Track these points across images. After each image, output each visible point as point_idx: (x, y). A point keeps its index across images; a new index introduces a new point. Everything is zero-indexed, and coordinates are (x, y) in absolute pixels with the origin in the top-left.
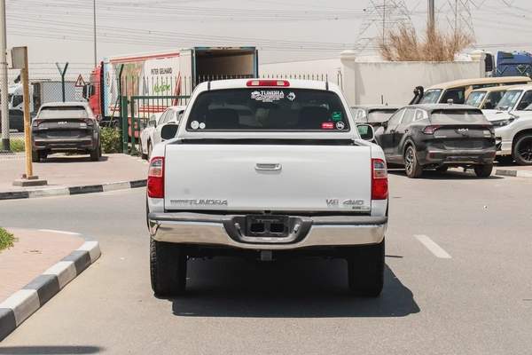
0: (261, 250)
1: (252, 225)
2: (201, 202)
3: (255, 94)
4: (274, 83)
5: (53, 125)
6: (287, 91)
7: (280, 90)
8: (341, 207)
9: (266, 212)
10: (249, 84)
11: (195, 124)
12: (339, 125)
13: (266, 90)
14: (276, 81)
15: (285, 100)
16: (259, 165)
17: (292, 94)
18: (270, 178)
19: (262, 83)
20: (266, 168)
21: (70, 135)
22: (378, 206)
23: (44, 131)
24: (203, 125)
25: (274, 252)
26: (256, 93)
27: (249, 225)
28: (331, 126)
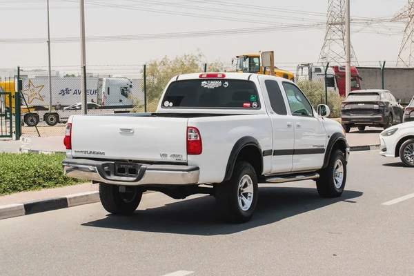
0: (119, 185)
1: (119, 169)
2: (91, 152)
3: (204, 84)
4: (216, 76)
5: (354, 106)
6: (223, 81)
7: (219, 80)
8: (169, 159)
9: (130, 160)
10: (201, 76)
11: (167, 103)
12: (254, 104)
13: (211, 80)
14: (217, 75)
15: (222, 87)
16: (122, 130)
17: (226, 83)
18: (128, 138)
19: (208, 76)
20: (126, 131)
21: (366, 114)
22: (192, 159)
23: (348, 111)
24: (171, 104)
25: (127, 187)
26: (204, 82)
27: (117, 168)
28: (248, 105)
